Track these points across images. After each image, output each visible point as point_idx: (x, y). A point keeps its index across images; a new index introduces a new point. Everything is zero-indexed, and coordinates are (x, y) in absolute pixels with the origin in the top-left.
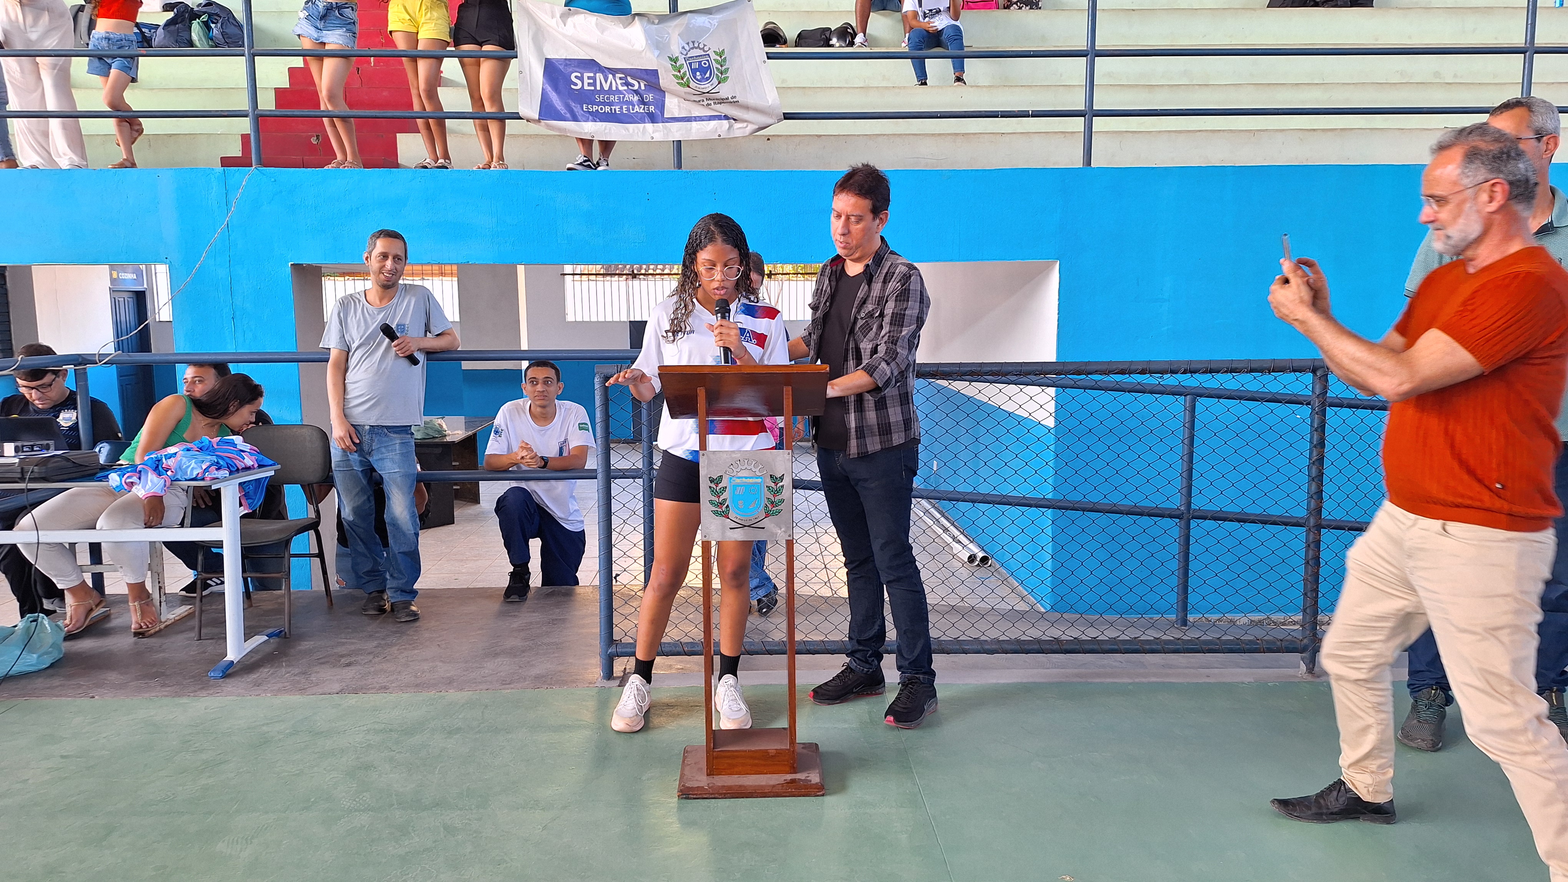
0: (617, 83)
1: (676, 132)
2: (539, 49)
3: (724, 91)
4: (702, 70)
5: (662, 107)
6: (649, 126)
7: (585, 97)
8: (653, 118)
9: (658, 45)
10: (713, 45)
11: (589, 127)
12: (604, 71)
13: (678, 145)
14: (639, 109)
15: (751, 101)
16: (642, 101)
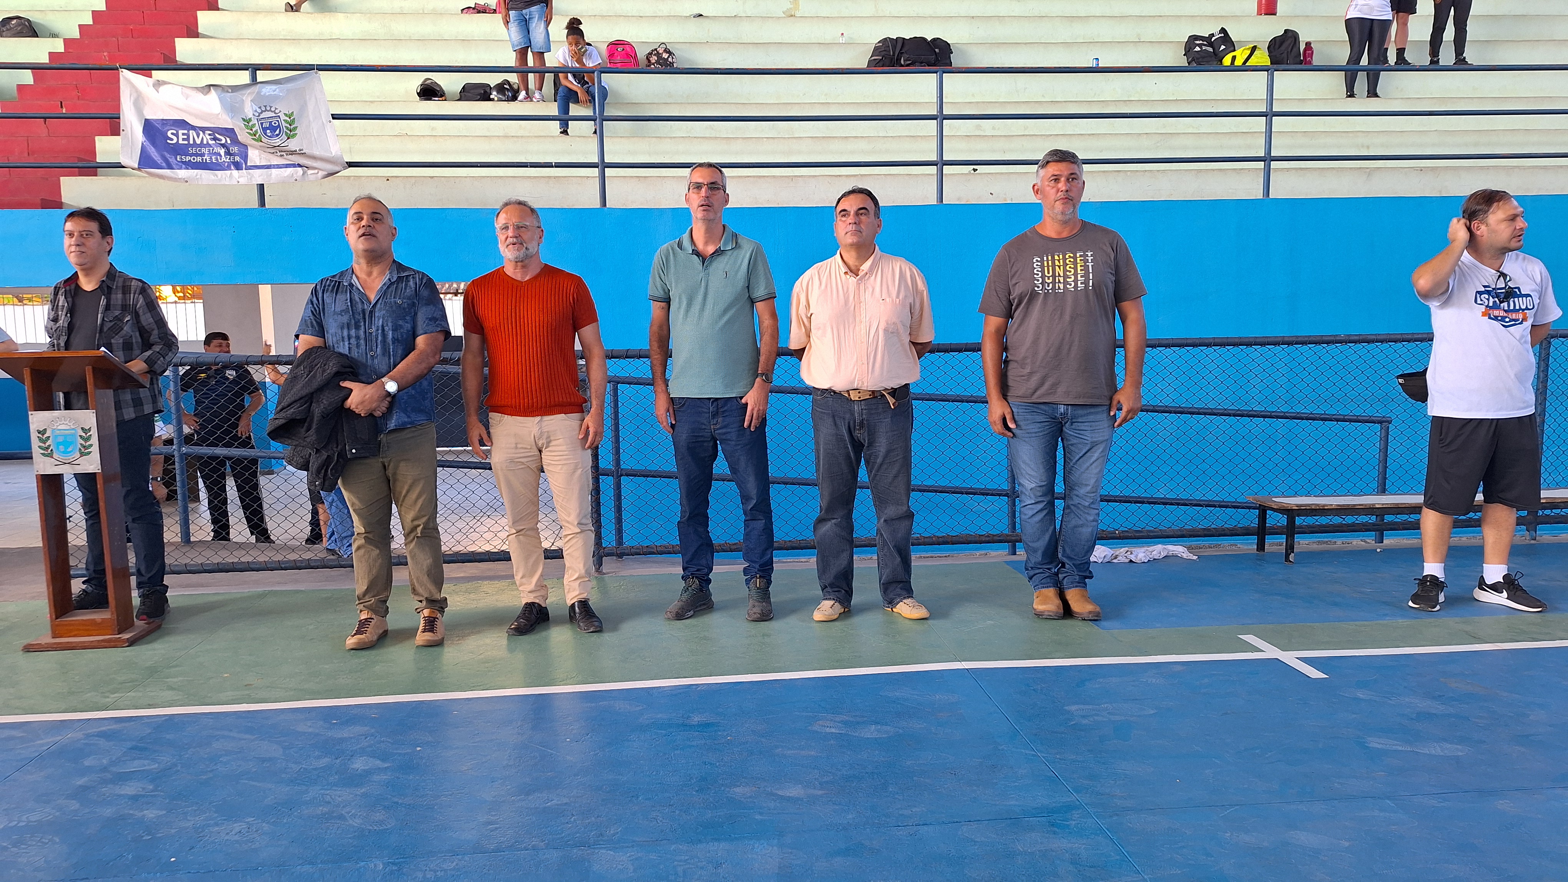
0: (207, 138)
1: (259, 176)
2: (139, 111)
3: (293, 145)
4: (272, 129)
5: (245, 157)
6: (235, 173)
7: (177, 150)
8: (238, 166)
9: (232, 109)
10: (283, 109)
11: (183, 173)
12: (193, 128)
13: (261, 187)
14: (224, 159)
15: (317, 152)
16: (228, 153)
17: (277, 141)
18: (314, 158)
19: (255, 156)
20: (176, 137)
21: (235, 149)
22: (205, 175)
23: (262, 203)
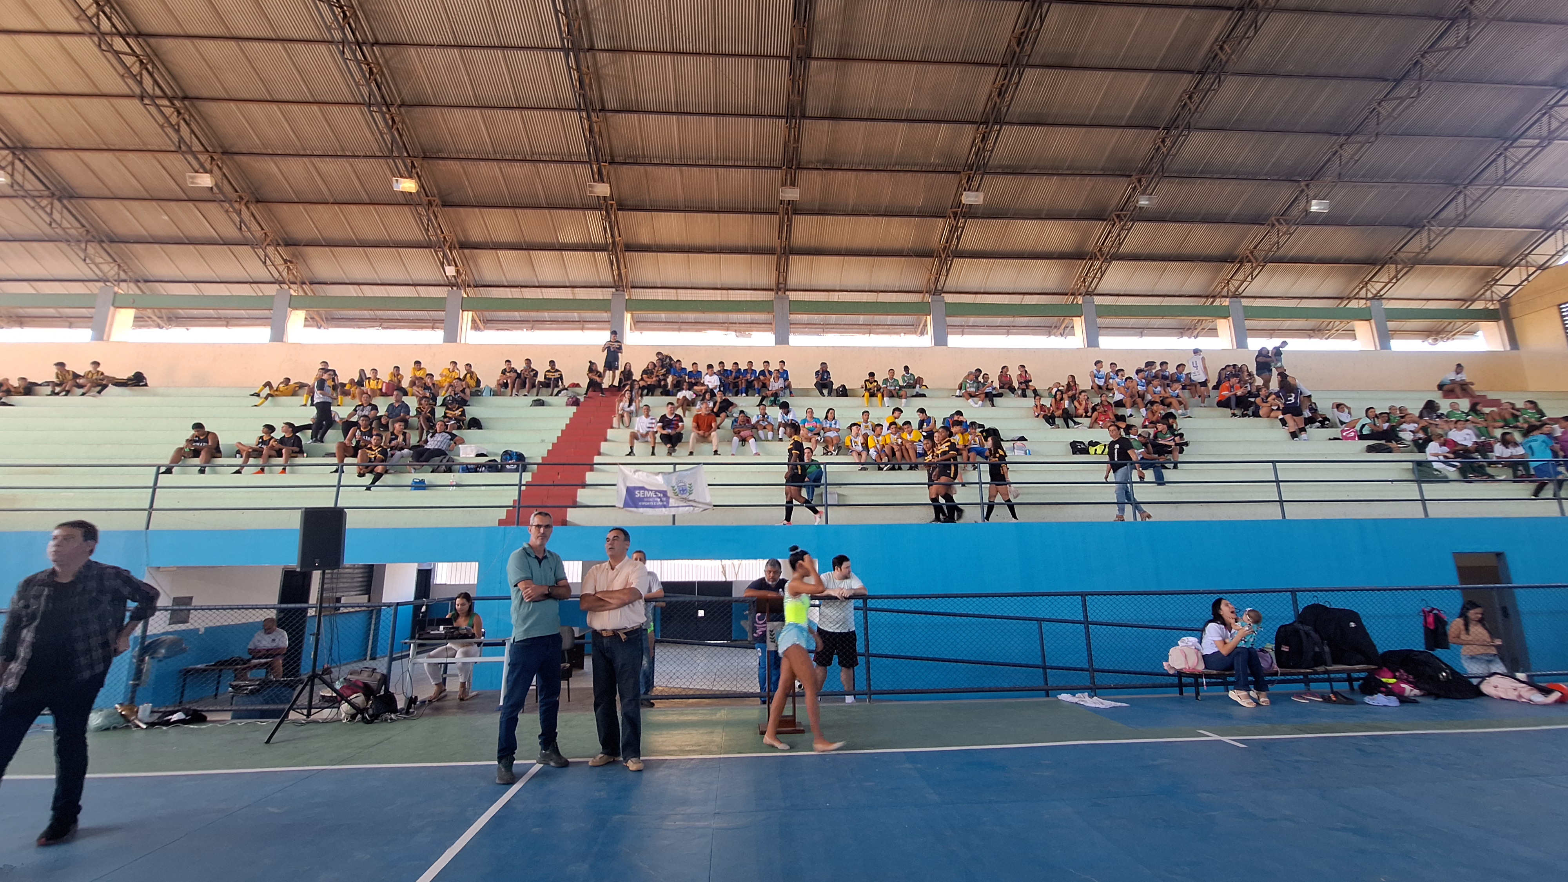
0: (652, 494)
1: (673, 511)
2: (625, 483)
3: (691, 497)
4: (683, 491)
5: (668, 502)
6: (664, 509)
7: (641, 499)
8: (665, 507)
9: (667, 482)
10: (688, 482)
11: (641, 510)
12: (648, 490)
13: (674, 516)
14: (660, 503)
15: (701, 500)
16: (661, 501)
17: (684, 496)
18: (699, 503)
19: (672, 502)
20: (638, 494)
21: (664, 499)
22: (650, 511)
23: (674, 523)
